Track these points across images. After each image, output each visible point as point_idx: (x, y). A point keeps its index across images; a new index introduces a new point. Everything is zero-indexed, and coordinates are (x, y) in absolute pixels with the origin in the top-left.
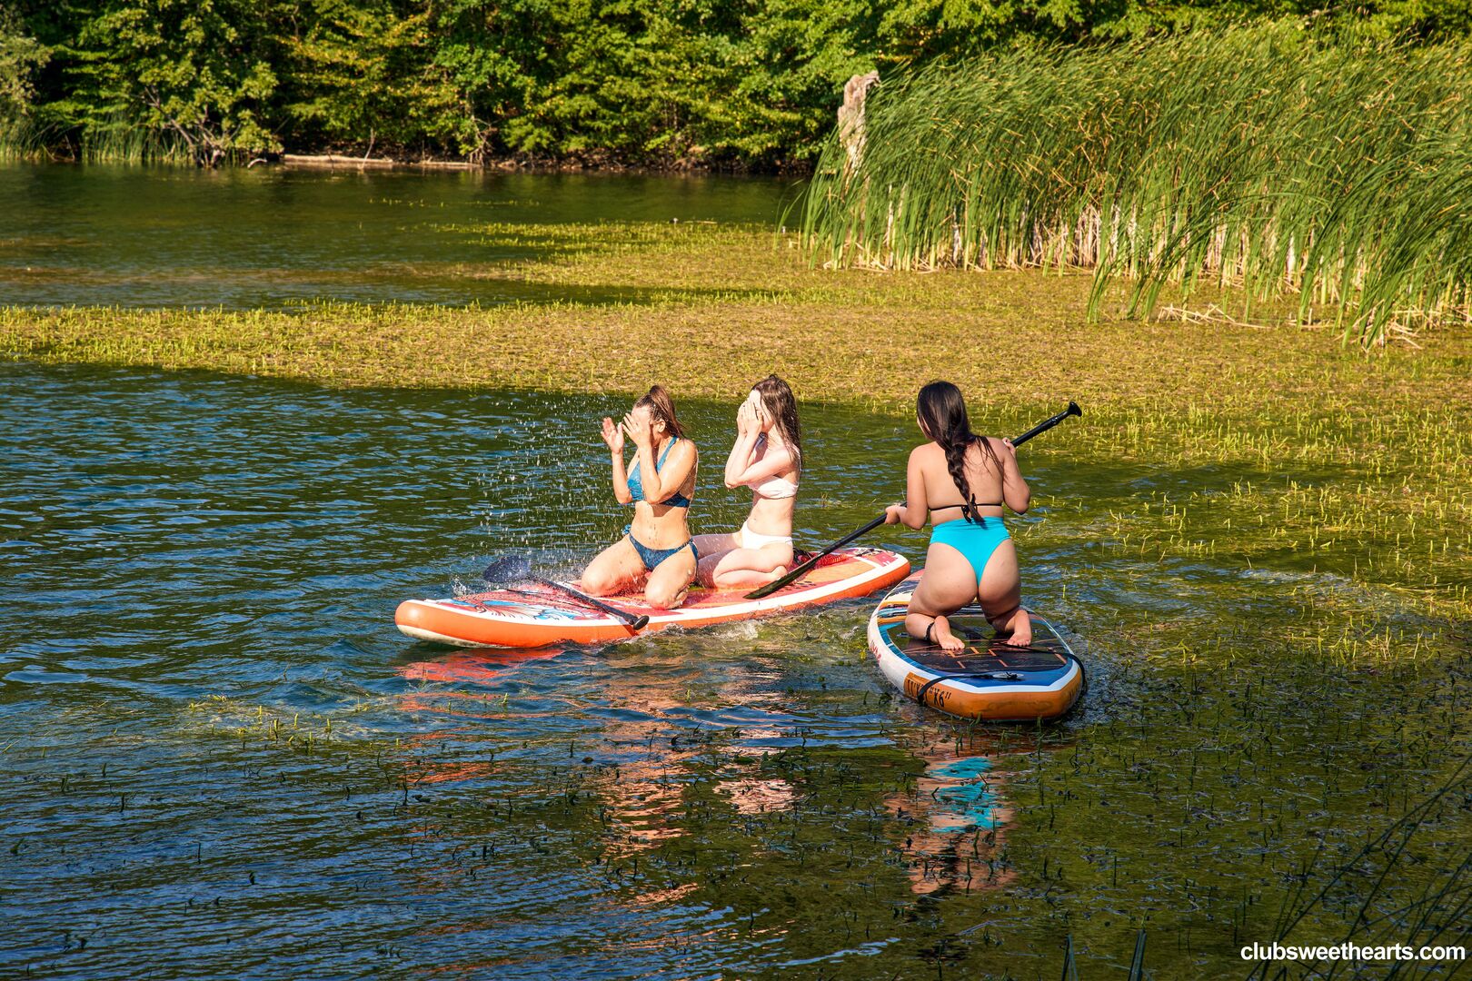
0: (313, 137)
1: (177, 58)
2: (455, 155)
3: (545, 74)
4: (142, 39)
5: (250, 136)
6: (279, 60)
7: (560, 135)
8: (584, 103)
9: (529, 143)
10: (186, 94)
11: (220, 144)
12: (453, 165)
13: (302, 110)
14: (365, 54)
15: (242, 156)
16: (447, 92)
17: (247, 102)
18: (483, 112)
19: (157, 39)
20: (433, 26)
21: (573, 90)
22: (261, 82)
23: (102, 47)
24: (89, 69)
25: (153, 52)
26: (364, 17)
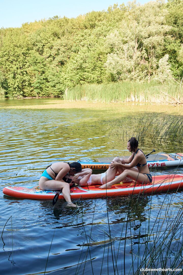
0: (26, 97)
1: (16, 91)
2: (36, 97)
3: (42, 91)
4: (13, 90)
5: (21, 96)
6: (23, 91)
7: (43, 95)
8: (45, 93)
9: (41, 96)
10: (16, 94)
11: (19, 97)
12: (36, 98)
13: (25, 94)
14: (29, 90)
15: (21, 98)
16: (35, 93)
17: (21, 94)
18: (38, 94)
19: (14, 90)
20: (34, 88)
21: (44, 92)
22: (22, 93)
23: (10, 90)
24: (9, 92)
25: (14, 91)
26: (28, 88)
